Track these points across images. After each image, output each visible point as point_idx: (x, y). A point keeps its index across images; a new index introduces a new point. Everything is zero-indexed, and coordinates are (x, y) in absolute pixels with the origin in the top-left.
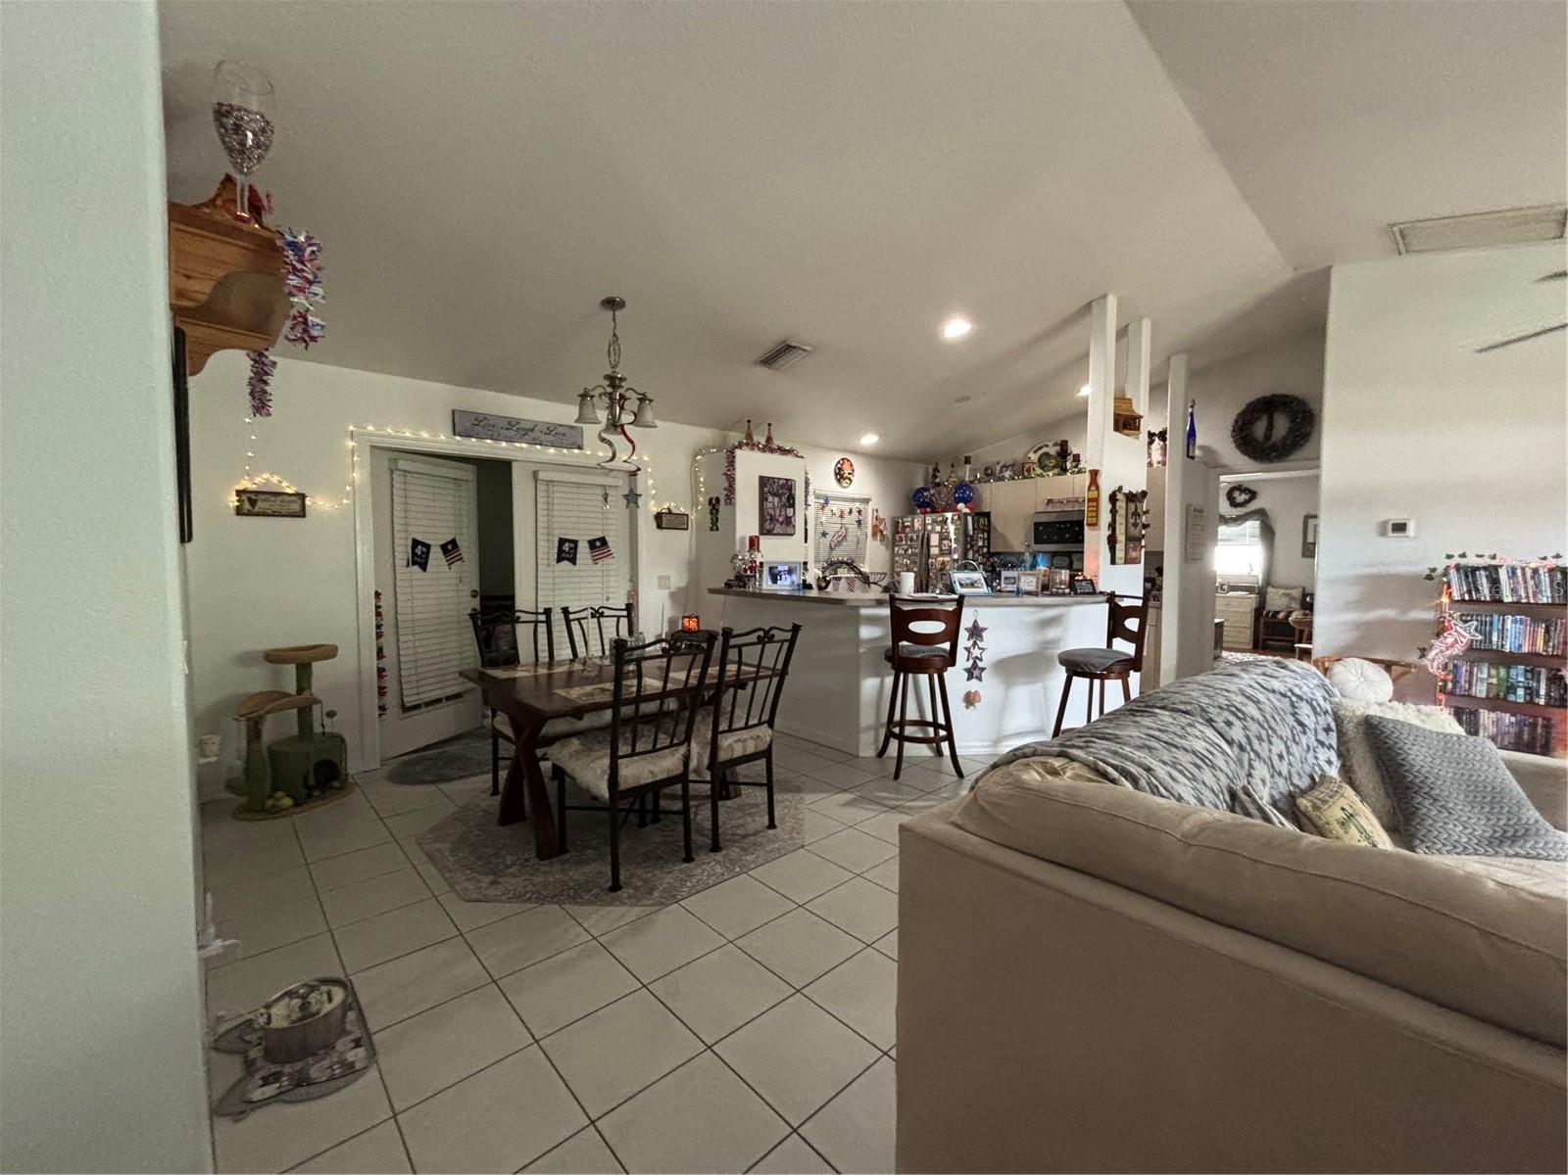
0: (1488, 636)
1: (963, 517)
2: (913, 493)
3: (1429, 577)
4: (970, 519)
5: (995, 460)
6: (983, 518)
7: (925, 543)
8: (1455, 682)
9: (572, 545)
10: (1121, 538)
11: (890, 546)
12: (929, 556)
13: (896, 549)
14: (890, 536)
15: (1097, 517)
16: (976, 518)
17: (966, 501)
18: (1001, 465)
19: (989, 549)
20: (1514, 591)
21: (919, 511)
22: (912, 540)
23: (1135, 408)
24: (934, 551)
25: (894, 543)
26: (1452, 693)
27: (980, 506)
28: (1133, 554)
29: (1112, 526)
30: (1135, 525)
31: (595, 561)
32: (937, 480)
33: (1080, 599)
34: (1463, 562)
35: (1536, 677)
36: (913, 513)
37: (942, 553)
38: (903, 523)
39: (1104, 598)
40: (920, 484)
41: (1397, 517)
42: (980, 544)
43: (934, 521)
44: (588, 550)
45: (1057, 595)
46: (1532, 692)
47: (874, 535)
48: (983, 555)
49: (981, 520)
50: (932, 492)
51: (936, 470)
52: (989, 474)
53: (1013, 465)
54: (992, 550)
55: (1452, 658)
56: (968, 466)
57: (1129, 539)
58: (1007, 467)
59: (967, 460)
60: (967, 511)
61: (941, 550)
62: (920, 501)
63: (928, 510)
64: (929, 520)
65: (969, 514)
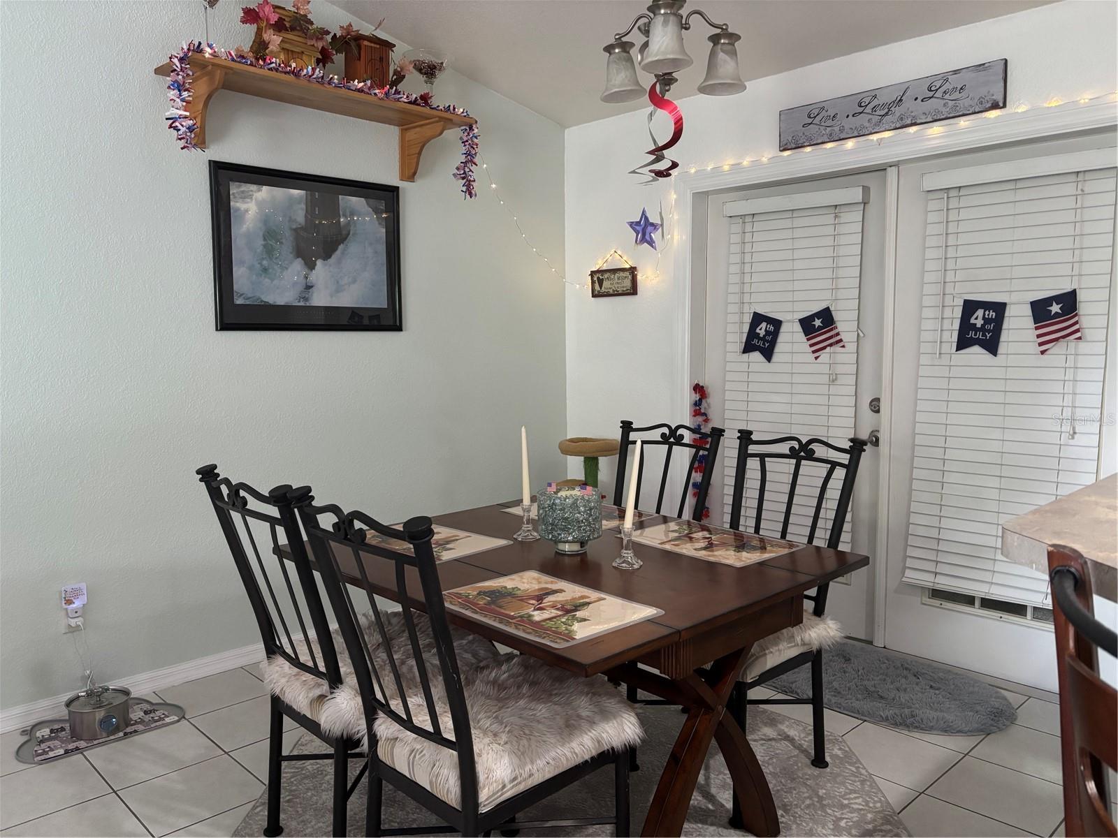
9: (992, 314)
31: (1045, 344)
44: (1029, 322)
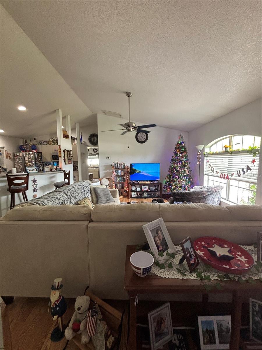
0: (118, 174)
1: (34, 154)
2: (19, 146)
3: (111, 165)
4: (36, 154)
5: (42, 140)
6: (40, 154)
7: (24, 160)
8: (115, 180)
10: (66, 159)
11: (13, 160)
12: (25, 163)
13: (15, 161)
14: (13, 158)
15: (61, 155)
16: (38, 154)
17: (35, 150)
18: (44, 141)
19: (42, 161)
20: (120, 167)
21: (21, 151)
22: (20, 159)
23: (68, 133)
24: (27, 162)
25: (14, 160)
26: (115, 182)
27: (39, 151)
28: (70, 162)
29: (64, 157)
30: (70, 157)
32: (27, 144)
33: (57, 172)
34: (115, 163)
35: (122, 179)
36: (20, 152)
37: (29, 162)
38: (16, 154)
39: (63, 171)
40: (22, 144)
41: (108, 156)
42: (40, 160)
43: (26, 154)
45: (53, 171)
46: (122, 181)
47: (7, 157)
48: (41, 162)
49: (39, 154)
50: (25, 147)
51: (26, 141)
52: (41, 143)
53: (46, 142)
54: (43, 161)
55: (114, 177)
56: (35, 141)
57: (68, 159)
58: (45, 142)
59: (35, 139)
60: (35, 152)
61: (29, 161)
62: (21, 149)
63: (24, 151)
64: (24, 154)
65: (36, 153)
